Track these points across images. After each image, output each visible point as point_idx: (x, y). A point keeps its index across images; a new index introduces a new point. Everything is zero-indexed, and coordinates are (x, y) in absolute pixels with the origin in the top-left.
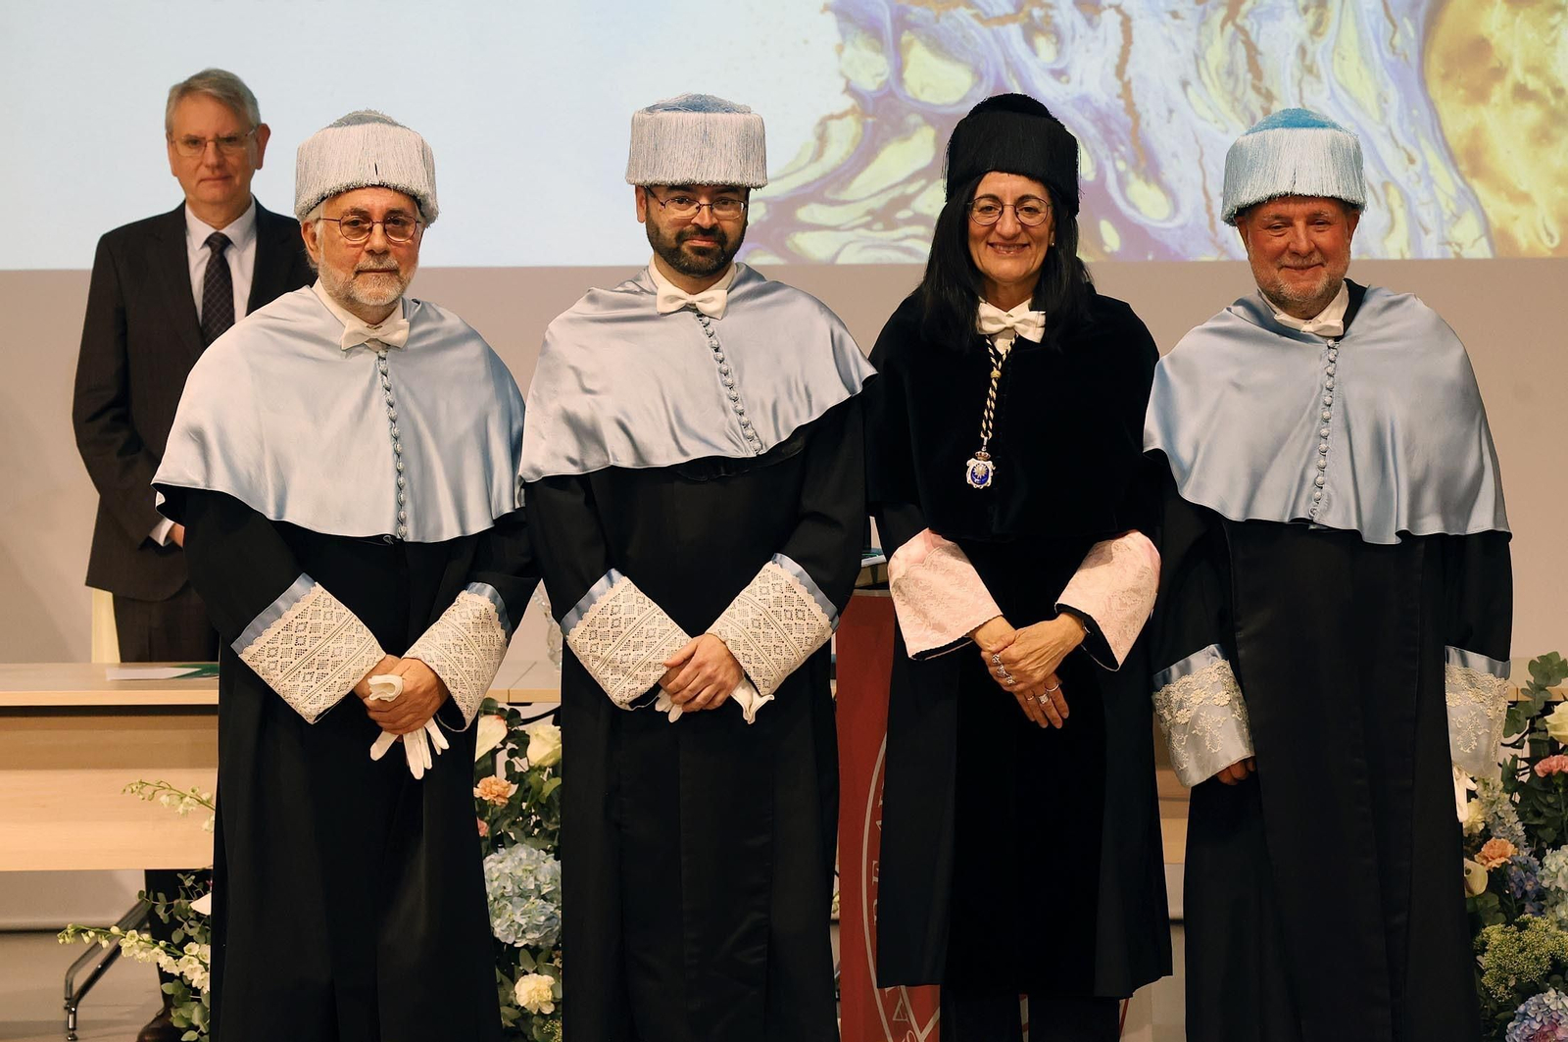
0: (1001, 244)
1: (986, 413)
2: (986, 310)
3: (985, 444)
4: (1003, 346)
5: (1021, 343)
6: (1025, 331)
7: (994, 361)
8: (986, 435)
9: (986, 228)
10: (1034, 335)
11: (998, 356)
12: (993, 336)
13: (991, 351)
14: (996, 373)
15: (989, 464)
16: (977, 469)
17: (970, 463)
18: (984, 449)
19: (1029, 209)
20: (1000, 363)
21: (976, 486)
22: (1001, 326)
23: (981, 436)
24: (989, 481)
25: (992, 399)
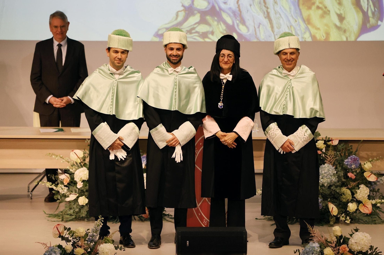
0: (224, 63)
1: (221, 94)
2: (221, 75)
4: (225, 81)
5: (228, 81)
6: (229, 79)
7: (223, 84)
8: (222, 99)
10: (230, 79)
11: (224, 83)
12: (223, 79)
13: (222, 82)
14: (223, 87)
15: (222, 104)
16: (220, 104)
17: (219, 104)
18: (221, 101)
19: (230, 57)
20: (224, 85)
21: (220, 108)
22: (224, 78)
23: (221, 99)
24: (222, 107)
25: (222, 92)
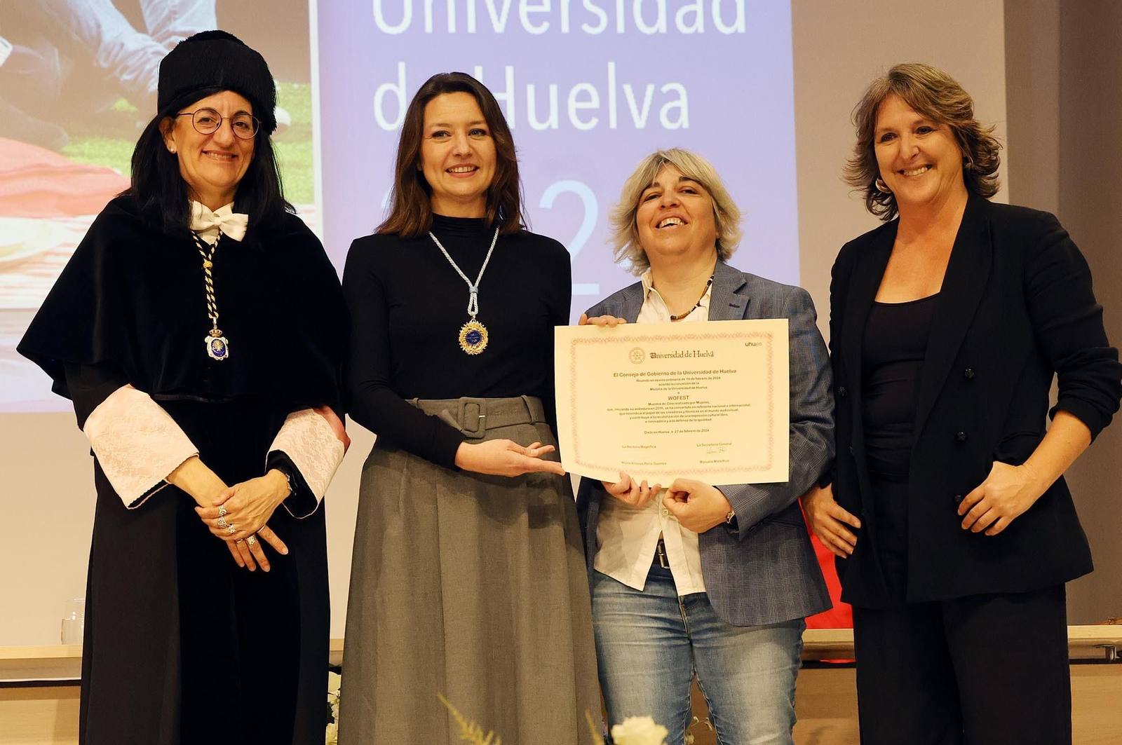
0: (218, 153)
1: (208, 298)
2: (198, 208)
3: (215, 322)
4: (211, 240)
7: (203, 253)
8: (214, 315)
9: (206, 136)
10: (238, 233)
11: (207, 248)
12: (198, 233)
13: (199, 245)
14: (207, 264)
15: (223, 339)
16: (215, 344)
17: (208, 340)
18: (215, 327)
19: (240, 124)
20: (210, 257)
21: (217, 358)
22: (210, 224)
23: (210, 316)
24: (227, 353)
25: (209, 285)
